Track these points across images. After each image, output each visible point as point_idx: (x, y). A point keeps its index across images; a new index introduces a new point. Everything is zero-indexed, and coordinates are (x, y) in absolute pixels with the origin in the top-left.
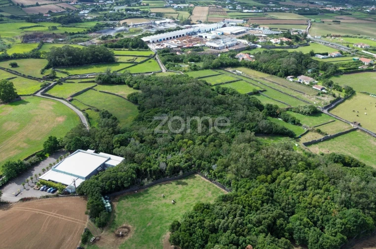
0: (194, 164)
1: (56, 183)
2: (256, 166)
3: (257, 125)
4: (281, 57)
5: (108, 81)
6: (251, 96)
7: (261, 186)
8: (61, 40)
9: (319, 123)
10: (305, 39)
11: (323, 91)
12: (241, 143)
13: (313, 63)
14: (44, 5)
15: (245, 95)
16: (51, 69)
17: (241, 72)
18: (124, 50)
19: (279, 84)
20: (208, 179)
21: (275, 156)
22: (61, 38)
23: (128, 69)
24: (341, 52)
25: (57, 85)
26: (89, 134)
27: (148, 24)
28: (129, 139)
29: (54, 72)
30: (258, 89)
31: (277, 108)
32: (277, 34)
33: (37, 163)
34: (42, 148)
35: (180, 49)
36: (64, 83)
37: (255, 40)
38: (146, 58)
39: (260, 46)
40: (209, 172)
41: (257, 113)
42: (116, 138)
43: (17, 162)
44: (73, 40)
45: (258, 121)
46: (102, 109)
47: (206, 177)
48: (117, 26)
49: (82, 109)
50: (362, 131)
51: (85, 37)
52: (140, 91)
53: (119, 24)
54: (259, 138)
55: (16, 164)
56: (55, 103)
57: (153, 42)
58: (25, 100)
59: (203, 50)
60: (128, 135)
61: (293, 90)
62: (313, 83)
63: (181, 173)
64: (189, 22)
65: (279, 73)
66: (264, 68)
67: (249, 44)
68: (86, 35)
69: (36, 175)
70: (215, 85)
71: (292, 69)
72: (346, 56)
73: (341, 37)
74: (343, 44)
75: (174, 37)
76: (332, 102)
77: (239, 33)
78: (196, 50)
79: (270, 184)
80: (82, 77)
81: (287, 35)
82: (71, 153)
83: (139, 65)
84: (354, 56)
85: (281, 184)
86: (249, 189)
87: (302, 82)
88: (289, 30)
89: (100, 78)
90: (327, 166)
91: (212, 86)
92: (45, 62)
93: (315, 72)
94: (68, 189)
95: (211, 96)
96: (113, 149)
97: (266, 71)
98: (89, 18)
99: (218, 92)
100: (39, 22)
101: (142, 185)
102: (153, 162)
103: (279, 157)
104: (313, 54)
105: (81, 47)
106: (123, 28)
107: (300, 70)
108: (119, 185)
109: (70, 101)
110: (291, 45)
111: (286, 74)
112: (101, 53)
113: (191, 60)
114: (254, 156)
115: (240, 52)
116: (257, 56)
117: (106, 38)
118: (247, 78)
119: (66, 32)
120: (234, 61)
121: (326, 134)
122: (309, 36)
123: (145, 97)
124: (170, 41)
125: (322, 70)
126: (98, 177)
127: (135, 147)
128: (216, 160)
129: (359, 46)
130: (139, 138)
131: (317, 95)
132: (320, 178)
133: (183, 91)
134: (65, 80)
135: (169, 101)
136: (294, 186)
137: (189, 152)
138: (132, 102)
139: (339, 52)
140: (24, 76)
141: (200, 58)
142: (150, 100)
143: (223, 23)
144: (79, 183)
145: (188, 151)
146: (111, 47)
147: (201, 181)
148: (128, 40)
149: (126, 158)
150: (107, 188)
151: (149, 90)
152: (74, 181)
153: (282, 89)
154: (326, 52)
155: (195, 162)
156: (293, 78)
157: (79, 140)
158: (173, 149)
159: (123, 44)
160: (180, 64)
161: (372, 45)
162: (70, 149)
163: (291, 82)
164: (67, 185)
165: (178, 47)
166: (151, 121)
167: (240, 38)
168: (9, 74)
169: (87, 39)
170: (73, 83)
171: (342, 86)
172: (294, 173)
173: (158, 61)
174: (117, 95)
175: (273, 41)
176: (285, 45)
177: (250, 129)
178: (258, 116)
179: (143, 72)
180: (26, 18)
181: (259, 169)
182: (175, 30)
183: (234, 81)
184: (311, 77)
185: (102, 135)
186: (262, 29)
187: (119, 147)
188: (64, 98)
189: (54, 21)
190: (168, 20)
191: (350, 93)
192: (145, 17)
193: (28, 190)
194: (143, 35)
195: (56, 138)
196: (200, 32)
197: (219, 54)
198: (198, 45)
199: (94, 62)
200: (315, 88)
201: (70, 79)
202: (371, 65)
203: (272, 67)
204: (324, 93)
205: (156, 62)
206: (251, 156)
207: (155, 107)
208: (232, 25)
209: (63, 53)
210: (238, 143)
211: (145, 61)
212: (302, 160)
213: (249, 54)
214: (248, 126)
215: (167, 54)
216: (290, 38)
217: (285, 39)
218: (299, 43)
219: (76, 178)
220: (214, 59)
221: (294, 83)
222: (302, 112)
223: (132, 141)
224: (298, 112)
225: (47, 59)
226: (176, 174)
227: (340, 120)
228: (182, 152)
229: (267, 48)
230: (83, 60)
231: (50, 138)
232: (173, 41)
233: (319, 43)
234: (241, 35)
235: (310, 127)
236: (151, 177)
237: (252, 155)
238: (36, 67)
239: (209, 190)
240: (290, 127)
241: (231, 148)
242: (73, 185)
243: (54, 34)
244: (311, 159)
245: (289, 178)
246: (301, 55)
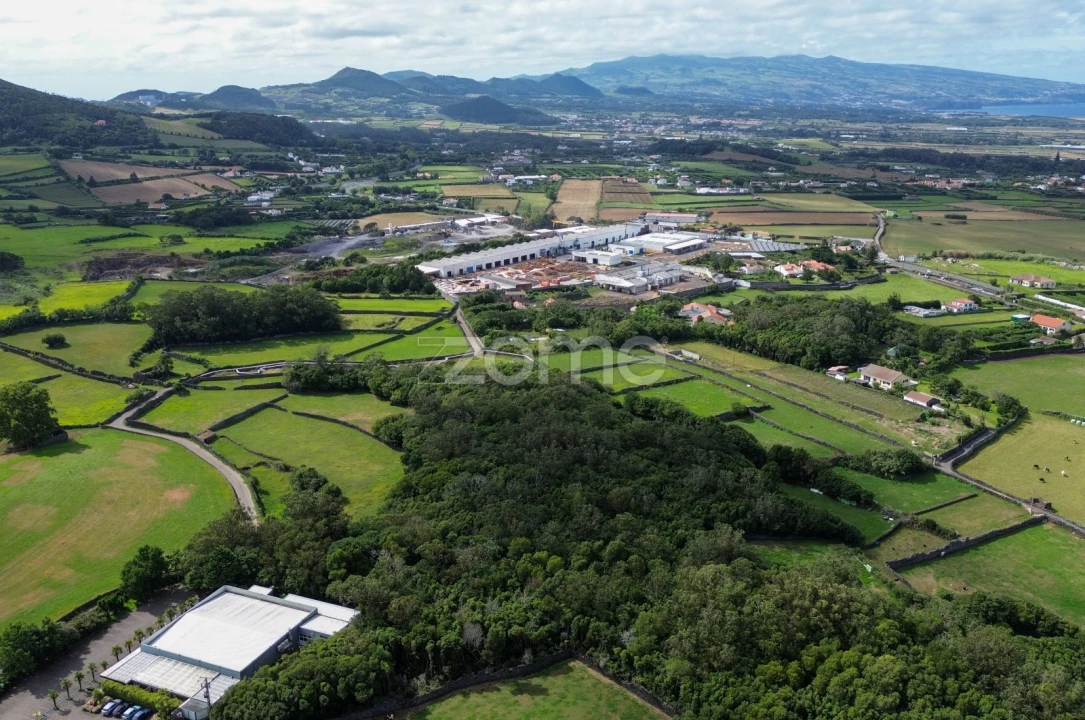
0: (567, 629)
1: (153, 690)
2: (753, 635)
3: (749, 508)
4: (809, 315)
5: (319, 382)
6: (728, 424)
7: (771, 696)
8: (192, 270)
9: (928, 503)
10: (873, 264)
11: (935, 408)
12: (704, 562)
13: (899, 329)
14: (152, 178)
15: (712, 420)
16: (159, 352)
17: (696, 356)
18: (367, 298)
19: (805, 390)
20: (609, 676)
21: (807, 603)
22: (192, 265)
23: (376, 349)
24: (977, 300)
25: (175, 397)
26: (256, 539)
27: (434, 228)
28: (374, 552)
29: (165, 360)
30: (746, 402)
31: (803, 456)
32: (793, 252)
33: (98, 630)
34: (116, 582)
35: (523, 292)
36: (193, 391)
37: (731, 269)
38: (428, 319)
39: (747, 284)
40: (611, 653)
41: (748, 472)
42: (336, 550)
43: (40, 627)
44: (226, 271)
45: (751, 497)
46: (298, 465)
47: (603, 670)
48: (350, 232)
49: (241, 464)
50: (1060, 524)
51: (261, 263)
52: (410, 412)
53: (356, 228)
54: (758, 549)
55: (37, 633)
56: (165, 449)
57: (450, 275)
58: (78, 440)
59: (588, 296)
60: (373, 541)
61: (848, 405)
62: (905, 385)
63: (527, 656)
64: (547, 221)
65: (804, 358)
66: (760, 343)
67: (716, 280)
68: (264, 258)
69: (92, 668)
70: (624, 392)
71: (842, 346)
72: (991, 310)
73: (973, 257)
74: (981, 278)
75: (507, 262)
76: (965, 441)
77: (687, 250)
78: (568, 297)
79: (795, 689)
80: (246, 373)
81: (822, 253)
82: (201, 598)
83: (408, 339)
84: (1012, 309)
85: (831, 689)
86: (734, 706)
87: (871, 383)
88: (825, 241)
89: (295, 377)
90: (964, 634)
91: (614, 394)
92: (146, 333)
93: (908, 355)
94: (186, 711)
95: (614, 423)
96: (325, 585)
97: (768, 352)
98: (274, 212)
99: (634, 412)
100: (136, 223)
101: (412, 695)
102: (442, 621)
103: (818, 604)
104: (896, 305)
105: (248, 291)
106: (365, 238)
107: (863, 348)
108: (341, 695)
109: (209, 441)
110: (834, 283)
111: (825, 361)
112: (303, 306)
113: (555, 324)
114: (743, 602)
115: (690, 300)
116: (740, 312)
117: (317, 264)
118: (715, 372)
119: (207, 251)
120: (676, 325)
121: (955, 536)
122: (883, 257)
123: (423, 428)
124: (496, 273)
125: (926, 349)
126: (280, 669)
127: (390, 578)
128: (633, 615)
129: (1026, 284)
130: (403, 549)
131: (918, 421)
132: (948, 671)
133: (534, 409)
134: (196, 382)
135: (490, 436)
136: (871, 696)
137: (550, 592)
138: (387, 443)
139: (969, 298)
140: (81, 372)
141: (579, 318)
142: (438, 436)
143: (641, 225)
144: (220, 689)
145: (548, 587)
146: (332, 289)
147: (589, 683)
148: (379, 271)
149: (363, 612)
150: (303, 704)
151: (436, 406)
152: (207, 686)
153: (816, 403)
154: (935, 299)
155: (568, 622)
156: (846, 372)
157: (226, 557)
158: (504, 581)
159: (364, 281)
160: (525, 335)
161: (1063, 280)
162: (200, 583)
163: (839, 382)
164: (183, 698)
165: (519, 287)
166: (439, 499)
167: (688, 263)
168: (40, 366)
169: (266, 268)
170: (220, 389)
171: (989, 393)
172: (868, 656)
173: (464, 326)
174: (345, 424)
175: (783, 270)
176: (817, 280)
177: (730, 520)
178: (752, 480)
179: (419, 357)
180: (101, 213)
181: (762, 643)
182: (511, 243)
183: (678, 381)
184: (897, 369)
185: (296, 543)
186: (749, 237)
187: (343, 580)
188: (191, 433)
189: (179, 220)
190: (490, 217)
191: (1014, 415)
192: (429, 208)
193: (66, 713)
194: (422, 258)
195: (160, 553)
196: (578, 247)
197: (631, 305)
198: (574, 282)
199: (281, 332)
200: (911, 400)
201: (210, 379)
202: (1064, 334)
203: (783, 342)
204: (938, 415)
205: (458, 328)
206: (735, 603)
207: (451, 456)
208: (667, 229)
209: (195, 307)
210: (694, 564)
211: (427, 326)
212: (887, 615)
213: (718, 306)
214: (723, 511)
215: (488, 306)
216: (830, 262)
217: (816, 266)
218: (857, 274)
219: (210, 675)
220: (619, 319)
221: (848, 386)
222: (879, 468)
223: (384, 557)
224: (867, 471)
225: (150, 323)
226: (513, 659)
227: (991, 493)
228: (531, 592)
229: (766, 290)
230: (250, 327)
231: (144, 553)
232: (503, 273)
233: (914, 276)
234: (692, 256)
235: (905, 515)
236: (438, 670)
237: (738, 601)
238: (116, 346)
239: (614, 711)
240: (845, 514)
241: (677, 578)
242: (201, 697)
243: (173, 254)
244: (913, 613)
245: (853, 670)
246: (865, 307)
